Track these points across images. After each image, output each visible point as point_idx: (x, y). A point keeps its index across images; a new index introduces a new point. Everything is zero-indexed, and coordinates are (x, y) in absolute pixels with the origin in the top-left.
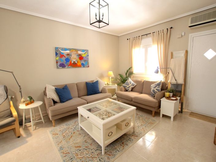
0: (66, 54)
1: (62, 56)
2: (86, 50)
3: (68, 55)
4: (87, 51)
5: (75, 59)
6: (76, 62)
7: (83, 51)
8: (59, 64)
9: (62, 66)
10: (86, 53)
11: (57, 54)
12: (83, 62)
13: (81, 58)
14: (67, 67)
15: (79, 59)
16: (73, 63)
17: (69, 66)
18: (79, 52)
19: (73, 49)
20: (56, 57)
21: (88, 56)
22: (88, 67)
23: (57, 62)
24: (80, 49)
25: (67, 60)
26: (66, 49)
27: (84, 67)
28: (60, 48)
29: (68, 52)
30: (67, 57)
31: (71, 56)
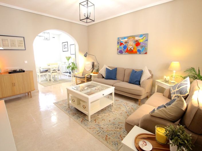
0: (125, 42)
1: (121, 44)
2: (144, 35)
3: (126, 42)
4: (146, 35)
5: (132, 46)
6: (132, 49)
7: (141, 36)
8: (119, 51)
9: (121, 52)
10: (145, 38)
11: (118, 43)
12: (139, 48)
13: (138, 44)
14: (124, 53)
15: (135, 46)
16: (129, 50)
17: (126, 52)
18: (137, 38)
19: (130, 36)
20: (118, 45)
21: (147, 40)
22: (146, 53)
23: (118, 49)
24: (137, 35)
25: (125, 47)
26: (125, 38)
27: (140, 53)
28: (121, 38)
29: (126, 39)
30: (125, 44)
31: (128, 43)
